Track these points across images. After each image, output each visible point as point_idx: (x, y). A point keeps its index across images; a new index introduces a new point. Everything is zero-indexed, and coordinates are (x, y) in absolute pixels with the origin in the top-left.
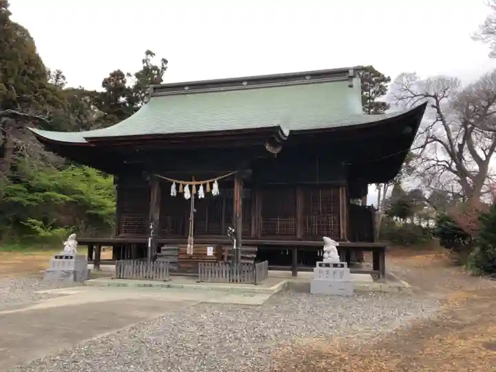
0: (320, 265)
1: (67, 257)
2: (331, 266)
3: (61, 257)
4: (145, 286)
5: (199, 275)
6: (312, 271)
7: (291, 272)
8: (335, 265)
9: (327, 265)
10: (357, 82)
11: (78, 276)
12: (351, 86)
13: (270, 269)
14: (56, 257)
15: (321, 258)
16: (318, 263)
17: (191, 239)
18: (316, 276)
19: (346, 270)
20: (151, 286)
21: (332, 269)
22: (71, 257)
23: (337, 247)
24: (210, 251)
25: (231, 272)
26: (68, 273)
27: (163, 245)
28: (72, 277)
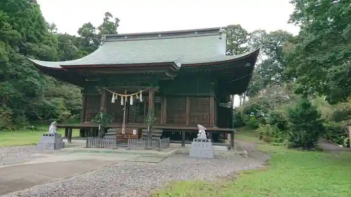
0: (196, 140)
1: (50, 135)
2: (202, 141)
3: (47, 135)
4: (95, 152)
5: (128, 145)
6: (191, 143)
7: (181, 144)
8: (204, 141)
9: (200, 141)
10: (224, 36)
11: (57, 146)
12: (220, 38)
13: (171, 142)
14: (44, 135)
15: (196, 137)
16: (194, 139)
17: (124, 125)
18: (193, 147)
19: (210, 143)
20: (98, 152)
21: (202, 143)
22: (53, 135)
23: (205, 130)
24: (135, 132)
25: (146, 144)
26: (51, 144)
27: (109, 128)
28: (53, 147)
